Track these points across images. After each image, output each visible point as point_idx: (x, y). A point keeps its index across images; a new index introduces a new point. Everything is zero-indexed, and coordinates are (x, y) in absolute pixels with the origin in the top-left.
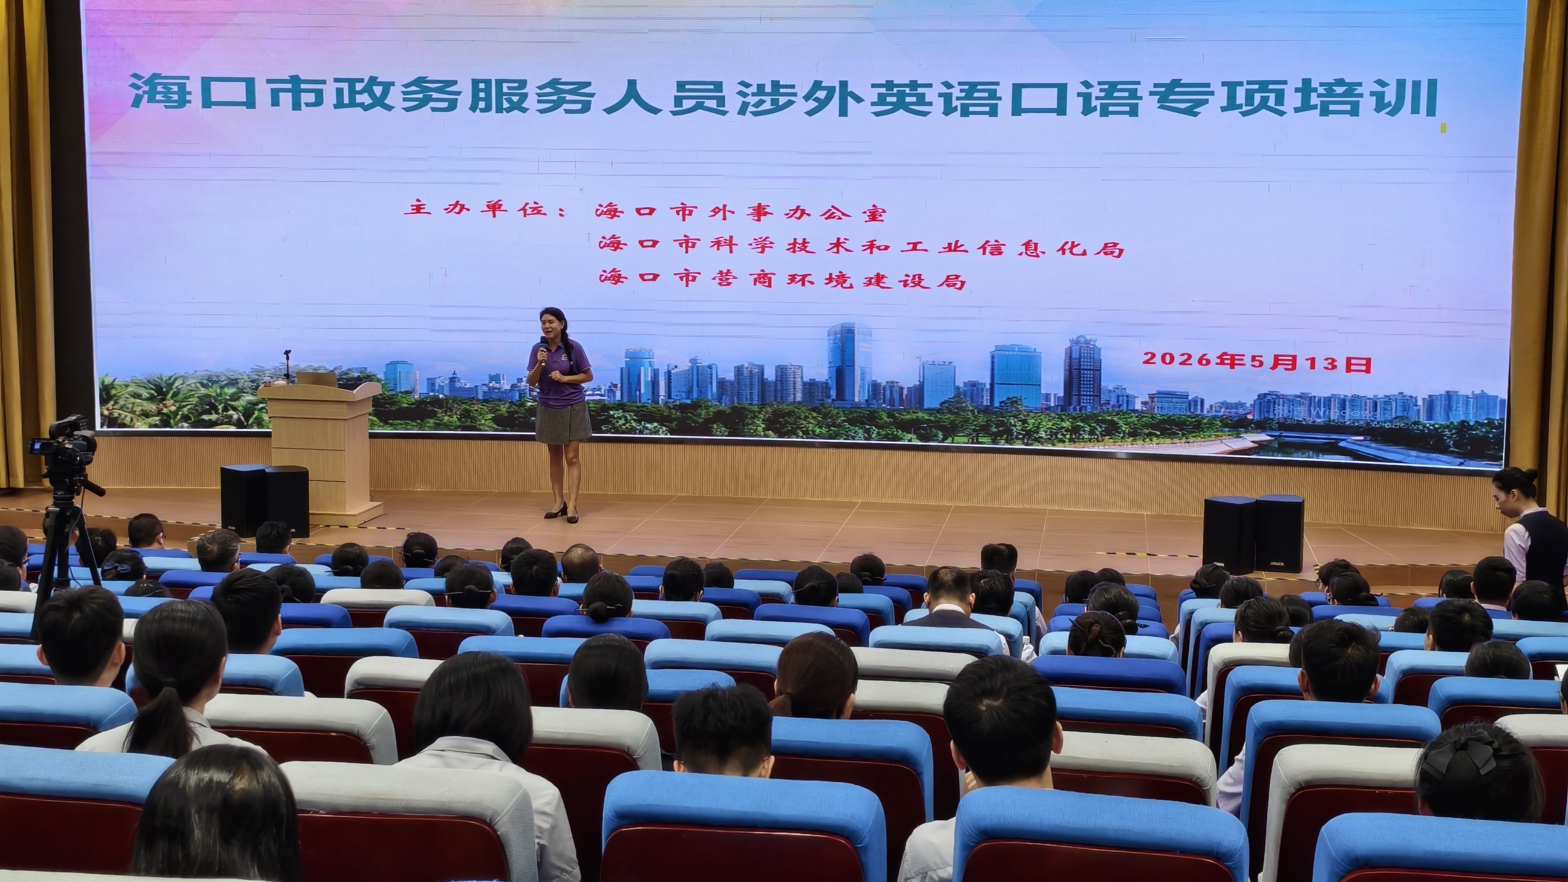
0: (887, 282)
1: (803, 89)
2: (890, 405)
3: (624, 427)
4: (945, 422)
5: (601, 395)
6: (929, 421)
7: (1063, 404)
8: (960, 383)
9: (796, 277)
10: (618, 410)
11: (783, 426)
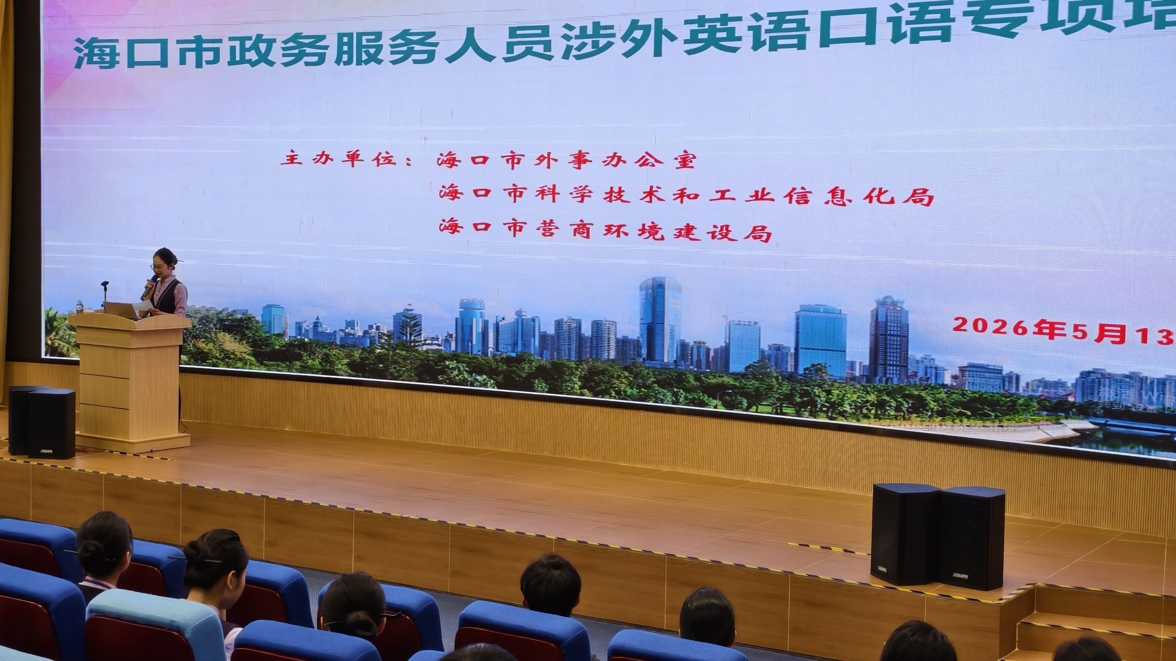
0: (696, 234)
1: (621, 28)
2: (697, 367)
3: (457, 378)
4: (749, 388)
5: (439, 345)
6: (734, 387)
7: (868, 374)
8: (765, 346)
9: (612, 227)
10: (452, 360)
11: (598, 384)
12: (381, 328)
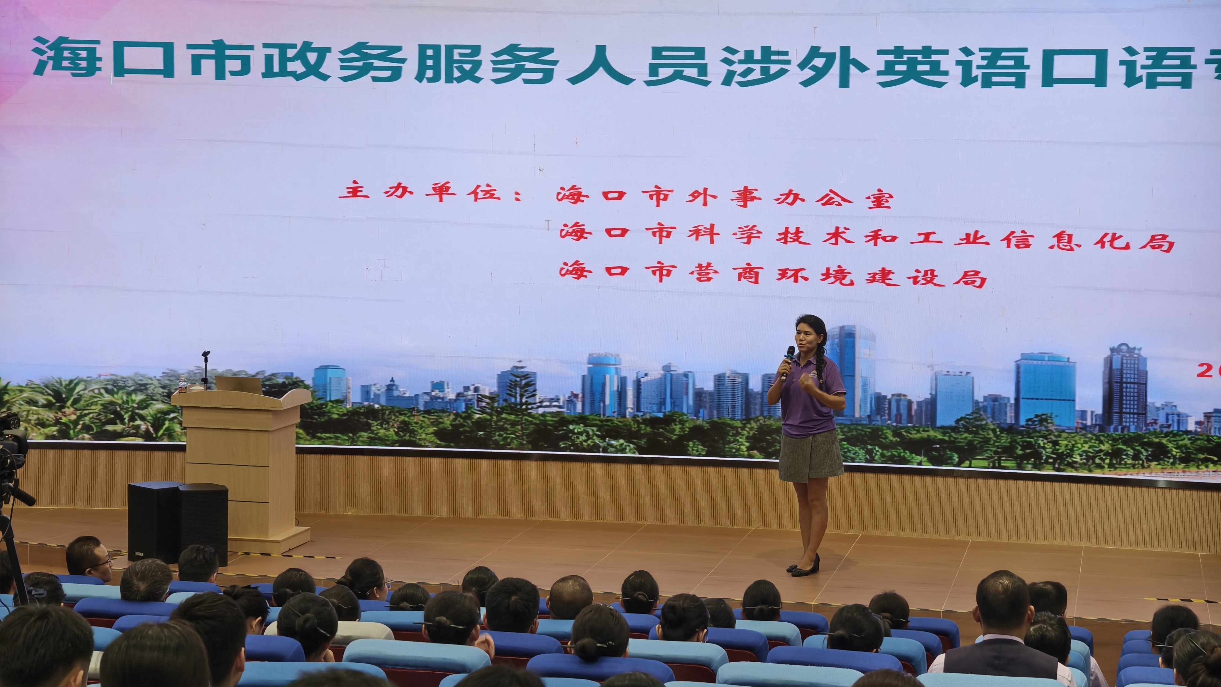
0: (893, 278)
1: (798, 55)
2: (896, 421)
3: (584, 443)
4: (960, 442)
5: (560, 407)
6: (942, 441)
7: (1101, 423)
8: (979, 397)
9: (787, 271)
10: (578, 424)
11: (770, 445)
12: (481, 389)
